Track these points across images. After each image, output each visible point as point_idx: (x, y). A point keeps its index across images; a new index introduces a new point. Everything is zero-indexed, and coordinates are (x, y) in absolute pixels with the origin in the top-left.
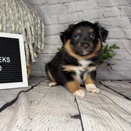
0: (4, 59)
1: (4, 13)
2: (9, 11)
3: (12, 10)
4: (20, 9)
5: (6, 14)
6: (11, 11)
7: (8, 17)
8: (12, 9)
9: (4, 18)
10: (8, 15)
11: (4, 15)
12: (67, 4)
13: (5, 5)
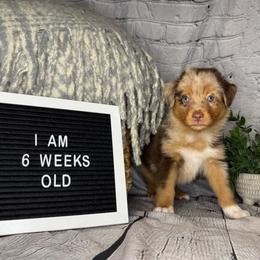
0: (76, 160)
1: (80, 60)
2: (90, 55)
3: (98, 54)
4: (115, 51)
5: (84, 62)
6: (94, 55)
7: (87, 68)
8: (97, 50)
9: (80, 71)
10: (88, 64)
11: (80, 64)
12: (203, 41)
13: (82, 42)
